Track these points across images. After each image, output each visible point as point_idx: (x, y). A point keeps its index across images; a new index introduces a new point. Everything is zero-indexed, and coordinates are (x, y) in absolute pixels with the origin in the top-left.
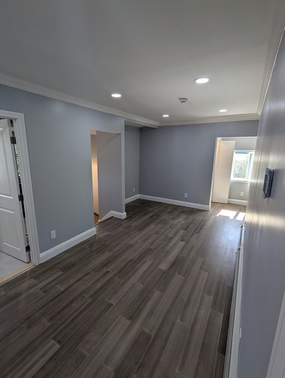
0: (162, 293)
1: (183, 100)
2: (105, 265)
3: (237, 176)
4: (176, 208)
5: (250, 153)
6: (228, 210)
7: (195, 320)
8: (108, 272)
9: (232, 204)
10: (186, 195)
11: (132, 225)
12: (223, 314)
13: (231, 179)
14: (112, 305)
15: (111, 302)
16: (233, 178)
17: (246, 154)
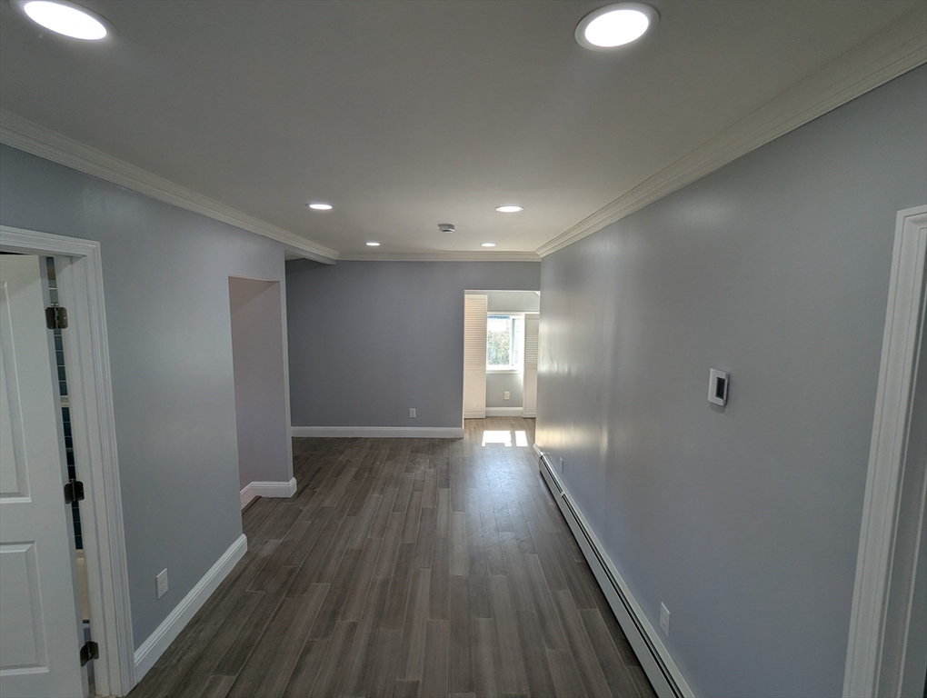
0: (491, 619)
1: (447, 227)
2: (334, 614)
3: (496, 361)
4: (396, 444)
5: (512, 317)
6: (493, 429)
7: (570, 636)
8: (354, 625)
9: (492, 417)
10: (413, 412)
11: (327, 503)
12: (597, 609)
13: (487, 369)
14: (416, 684)
15: (410, 678)
16: (490, 368)
17: (505, 320)
